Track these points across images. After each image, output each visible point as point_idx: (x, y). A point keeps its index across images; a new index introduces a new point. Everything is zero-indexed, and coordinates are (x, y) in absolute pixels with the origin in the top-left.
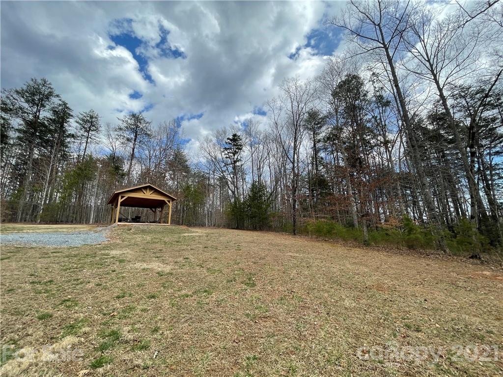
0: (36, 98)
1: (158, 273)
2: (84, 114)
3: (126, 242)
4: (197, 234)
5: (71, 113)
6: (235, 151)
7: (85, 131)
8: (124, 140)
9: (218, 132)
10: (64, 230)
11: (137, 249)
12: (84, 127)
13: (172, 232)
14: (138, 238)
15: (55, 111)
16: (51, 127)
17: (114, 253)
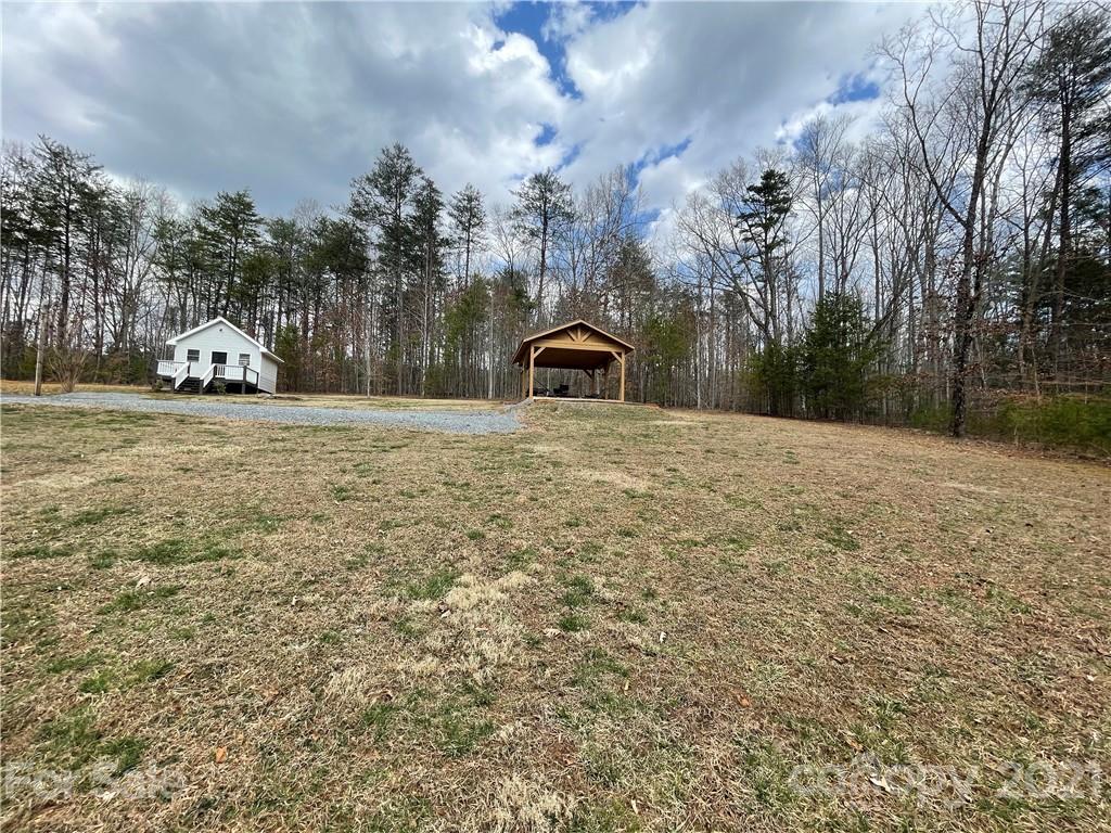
0: (393, 182)
1: (625, 492)
2: (459, 196)
3: (553, 432)
4: (683, 423)
5: (441, 200)
6: (771, 218)
7: (464, 229)
8: (526, 235)
9: (723, 176)
10: (459, 408)
11: (575, 445)
12: (461, 222)
13: (632, 416)
14: (572, 425)
15: (418, 201)
16: (417, 233)
17: (540, 448)
